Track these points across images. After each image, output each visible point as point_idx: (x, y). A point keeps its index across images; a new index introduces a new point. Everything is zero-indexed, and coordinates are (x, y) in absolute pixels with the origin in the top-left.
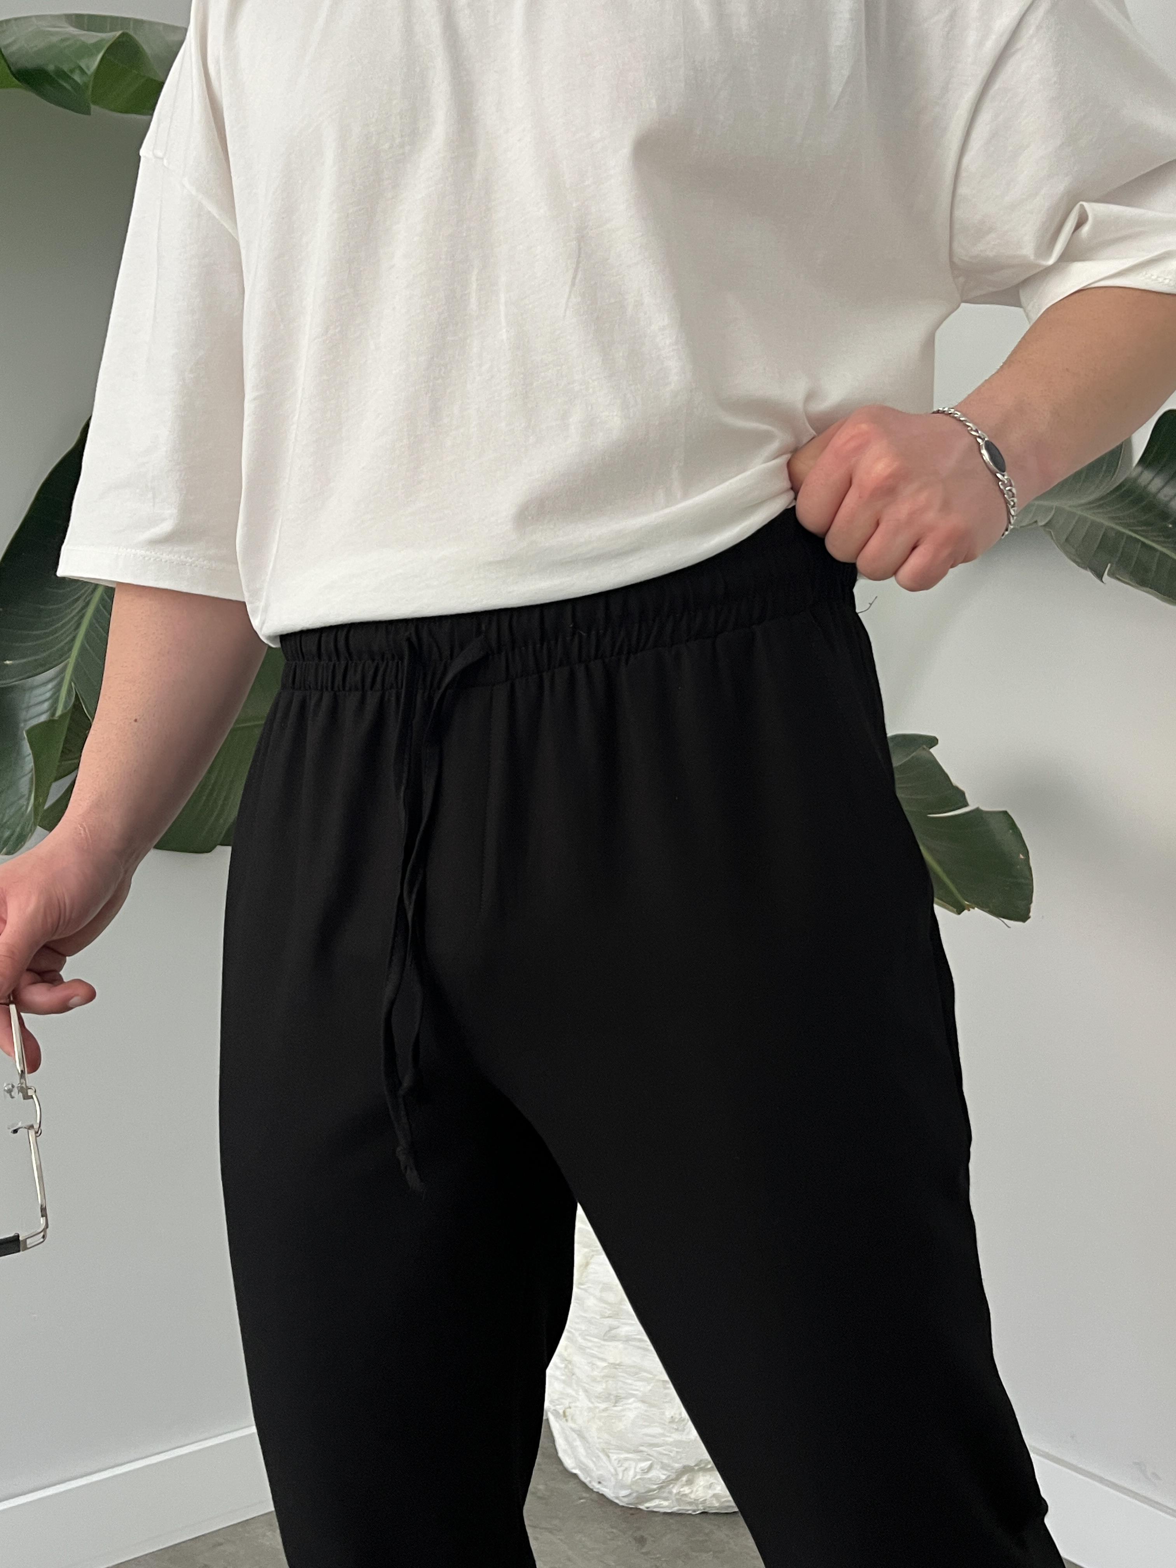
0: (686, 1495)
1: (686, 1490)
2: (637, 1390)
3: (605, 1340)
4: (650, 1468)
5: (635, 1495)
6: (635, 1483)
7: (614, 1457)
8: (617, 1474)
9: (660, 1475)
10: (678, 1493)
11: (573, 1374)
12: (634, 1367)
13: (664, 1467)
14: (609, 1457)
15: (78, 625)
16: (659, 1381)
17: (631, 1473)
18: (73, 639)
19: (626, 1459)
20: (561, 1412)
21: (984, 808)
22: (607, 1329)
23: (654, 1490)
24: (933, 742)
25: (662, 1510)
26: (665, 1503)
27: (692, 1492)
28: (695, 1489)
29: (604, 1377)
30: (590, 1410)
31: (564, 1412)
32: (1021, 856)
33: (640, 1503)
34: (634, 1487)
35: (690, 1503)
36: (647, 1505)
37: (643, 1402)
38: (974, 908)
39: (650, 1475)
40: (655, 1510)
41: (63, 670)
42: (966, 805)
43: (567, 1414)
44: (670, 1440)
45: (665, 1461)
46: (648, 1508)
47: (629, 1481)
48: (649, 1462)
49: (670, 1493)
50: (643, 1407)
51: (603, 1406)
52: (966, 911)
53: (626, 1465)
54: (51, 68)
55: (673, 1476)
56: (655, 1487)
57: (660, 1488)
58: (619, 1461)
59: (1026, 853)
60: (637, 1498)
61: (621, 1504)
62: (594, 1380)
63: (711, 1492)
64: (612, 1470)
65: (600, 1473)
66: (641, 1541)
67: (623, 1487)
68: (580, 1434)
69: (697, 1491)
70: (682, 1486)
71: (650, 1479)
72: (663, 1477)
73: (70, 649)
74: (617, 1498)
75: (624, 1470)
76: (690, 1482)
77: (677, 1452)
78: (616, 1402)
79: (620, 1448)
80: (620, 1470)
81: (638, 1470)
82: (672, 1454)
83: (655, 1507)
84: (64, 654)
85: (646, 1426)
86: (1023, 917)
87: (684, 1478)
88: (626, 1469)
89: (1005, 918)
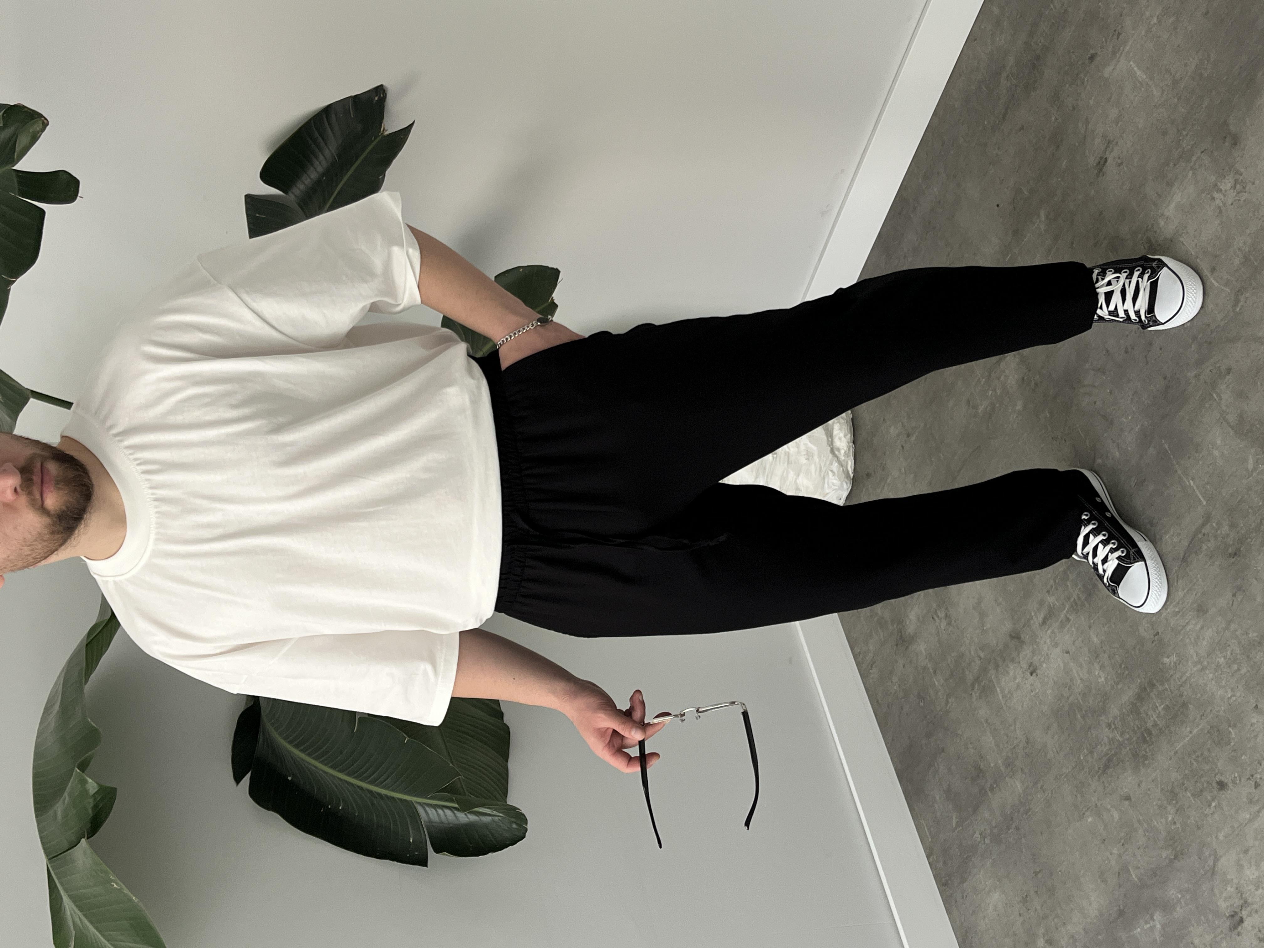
0: (845, 452)
1: (842, 452)
2: (793, 478)
4: (832, 471)
5: (846, 480)
7: (827, 491)
8: (836, 489)
9: (835, 466)
10: (844, 456)
12: (781, 480)
13: (831, 464)
14: (826, 494)
16: (788, 467)
17: (835, 481)
19: (828, 484)
23: (843, 469)
25: (853, 465)
26: (850, 463)
27: (843, 449)
28: (842, 447)
32: (521, 270)
33: (850, 478)
34: (842, 480)
35: (849, 450)
36: (851, 473)
37: (798, 475)
38: (553, 297)
39: (836, 472)
40: (853, 469)
41: (420, 804)
44: (817, 460)
45: (828, 463)
47: (839, 482)
48: (830, 472)
49: (844, 460)
50: (801, 475)
52: (555, 301)
53: (831, 484)
55: (836, 458)
56: (841, 469)
57: (842, 466)
58: (829, 488)
59: (520, 267)
60: (847, 478)
61: (851, 488)
63: (843, 439)
64: (834, 491)
66: (868, 475)
67: (842, 485)
69: (843, 446)
70: (841, 454)
71: (838, 472)
72: (836, 464)
74: (848, 489)
76: (839, 450)
77: (824, 457)
78: (799, 490)
79: (823, 487)
80: (834, 487)
81: (833, 477)
82: (825, 459)
83: (852, 469)
84: (409, 805)
85: (811, 474)
86: (556, 272)
87: (837, 453)
88: (833, 484)
89: (557, 281)
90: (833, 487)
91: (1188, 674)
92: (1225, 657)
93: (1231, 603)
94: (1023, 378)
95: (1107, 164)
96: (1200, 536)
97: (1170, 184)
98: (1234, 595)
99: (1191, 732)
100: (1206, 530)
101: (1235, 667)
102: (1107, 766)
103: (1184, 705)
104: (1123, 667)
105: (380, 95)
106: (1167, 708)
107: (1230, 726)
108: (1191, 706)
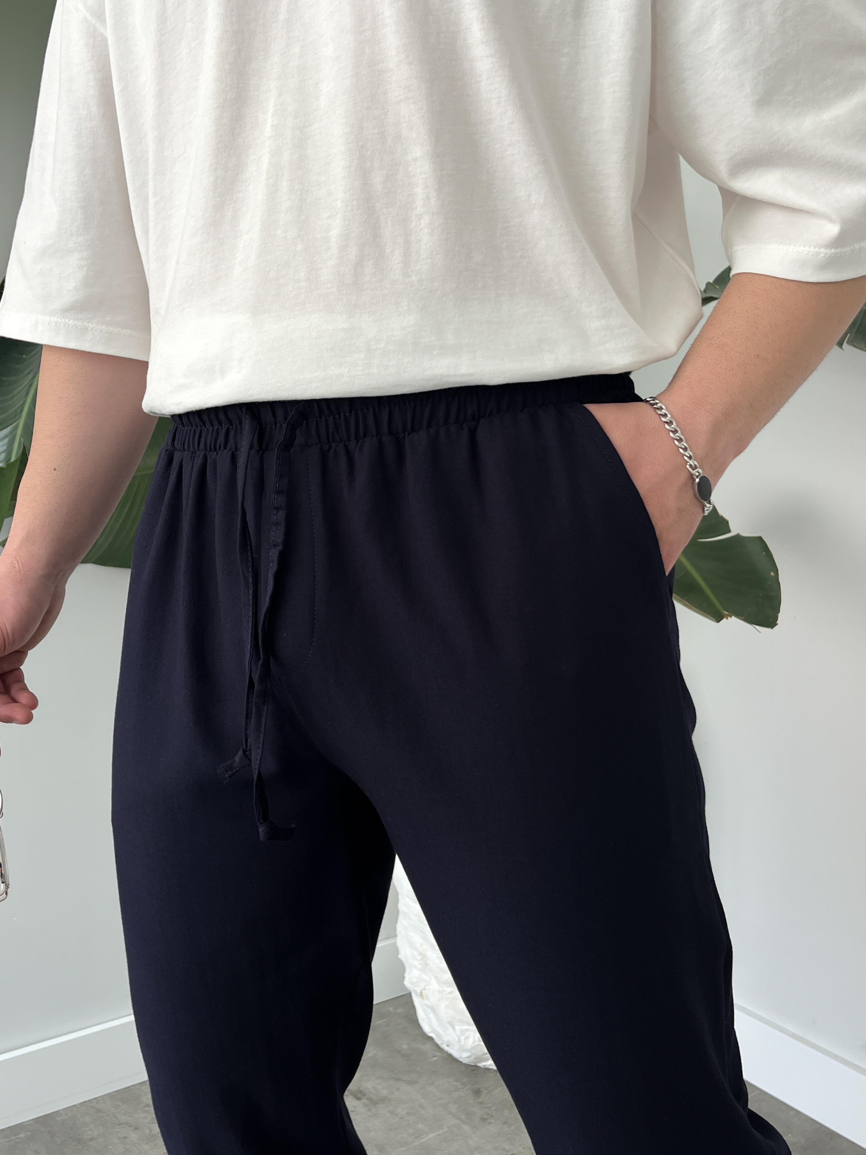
5: (473, 1057)
6: (473, 1048)
7: (458, 1028)
8: (460, 1041)
11: (427, 965)
14: (454, 1028)
15: (28, 392)
17: (471, 1040)
18: (24, 403)
19: (467, 1030)
20: (419, 992)
21: (745, 534)
30: (440, 992)
31: (422, 992)
32: (772, 574)
33: (479, 1062)
34: (473, 1051)
36: (484, 1064)
38: (731, 617)
41: (16, 428)
42: (729, 531)
43: (423, 994)
46: (484, 1066)
47: (469, 1047)
52: (724, 620)
53: (467, 1034)
58: (462, 1031)
59: (776, 570)
60: (476, 1058)
61: (464, 1063)
62: (442, 970)
64: (457, 1038)
65: (448, 1038)
66: (477, 1092)
67: (465, 1050)
68: (433, 1010)
73: (22, 411)
74: (461, 1058)
75: (465, 1039)
79: (462, 1022)
84: (16, 416)
86: (772, 624)
88: (467, 1038)
89: (757, 625)
90: (463, 1038)
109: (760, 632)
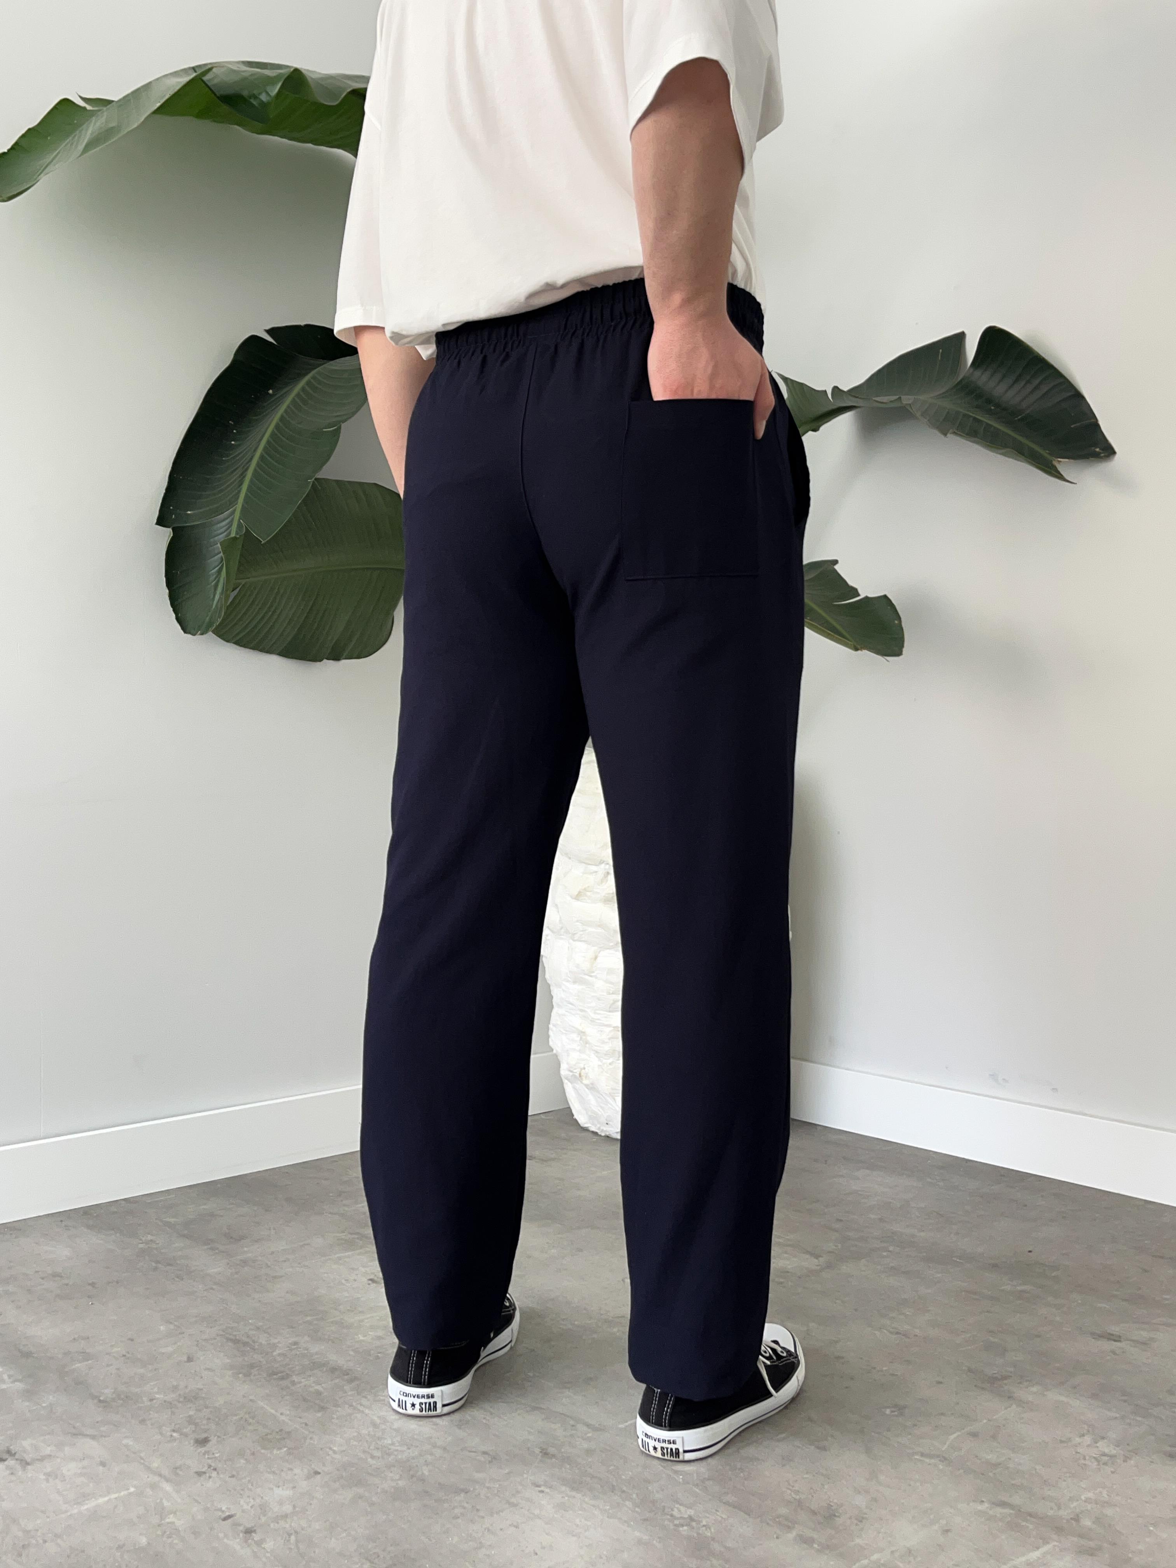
3: (610, 1012)
11: (586, 1043)
15: (241, 483)
18: (239, 492)
20: (577, 1075)
21: (870, 595)
22: (612, 1002)
24: (835, 562)
29: (609, 1039)
31: (580, 1074)
32: (897, 624)
41: (233, 513)
42: (859, 595)
43: (582, 1074)
51: (611, 1060)
54: (245, 93)
59: (899, 618)
62: (603, 1042)
65: (607, 1114)
68: (592, 1088)
73: (237, 499)
84: (233, 502)
86: (898, 653)
91: (367, 1411)
92: (393, 1444)
93: (474, 1450)
94: (788, 1272)
95: (1113, 1342)
96: (572, 1422)
97: (1094, 1396)
98: (485, 1453)
99: (282, 1414)
100: (581, 1428)
101: (377, 1454)
102: (236, 1341)
103: (322, 1409)
104: (379, 1355)
105: (1103, 453)
106: (319, 1393)
107: (289, 1449)
108: (319, 1415)
109: (888, 661)
